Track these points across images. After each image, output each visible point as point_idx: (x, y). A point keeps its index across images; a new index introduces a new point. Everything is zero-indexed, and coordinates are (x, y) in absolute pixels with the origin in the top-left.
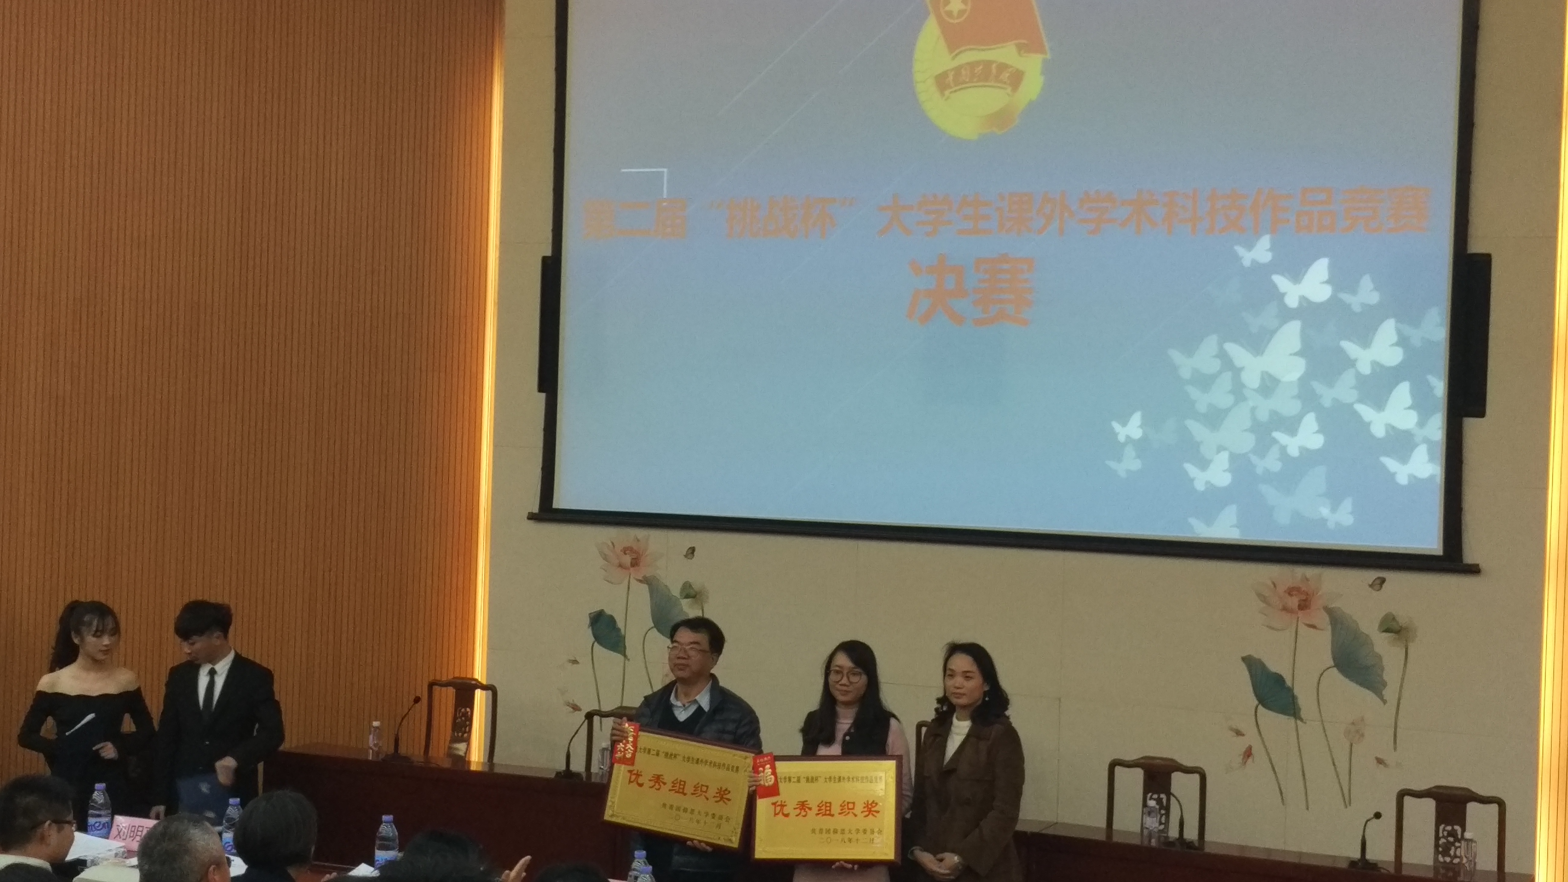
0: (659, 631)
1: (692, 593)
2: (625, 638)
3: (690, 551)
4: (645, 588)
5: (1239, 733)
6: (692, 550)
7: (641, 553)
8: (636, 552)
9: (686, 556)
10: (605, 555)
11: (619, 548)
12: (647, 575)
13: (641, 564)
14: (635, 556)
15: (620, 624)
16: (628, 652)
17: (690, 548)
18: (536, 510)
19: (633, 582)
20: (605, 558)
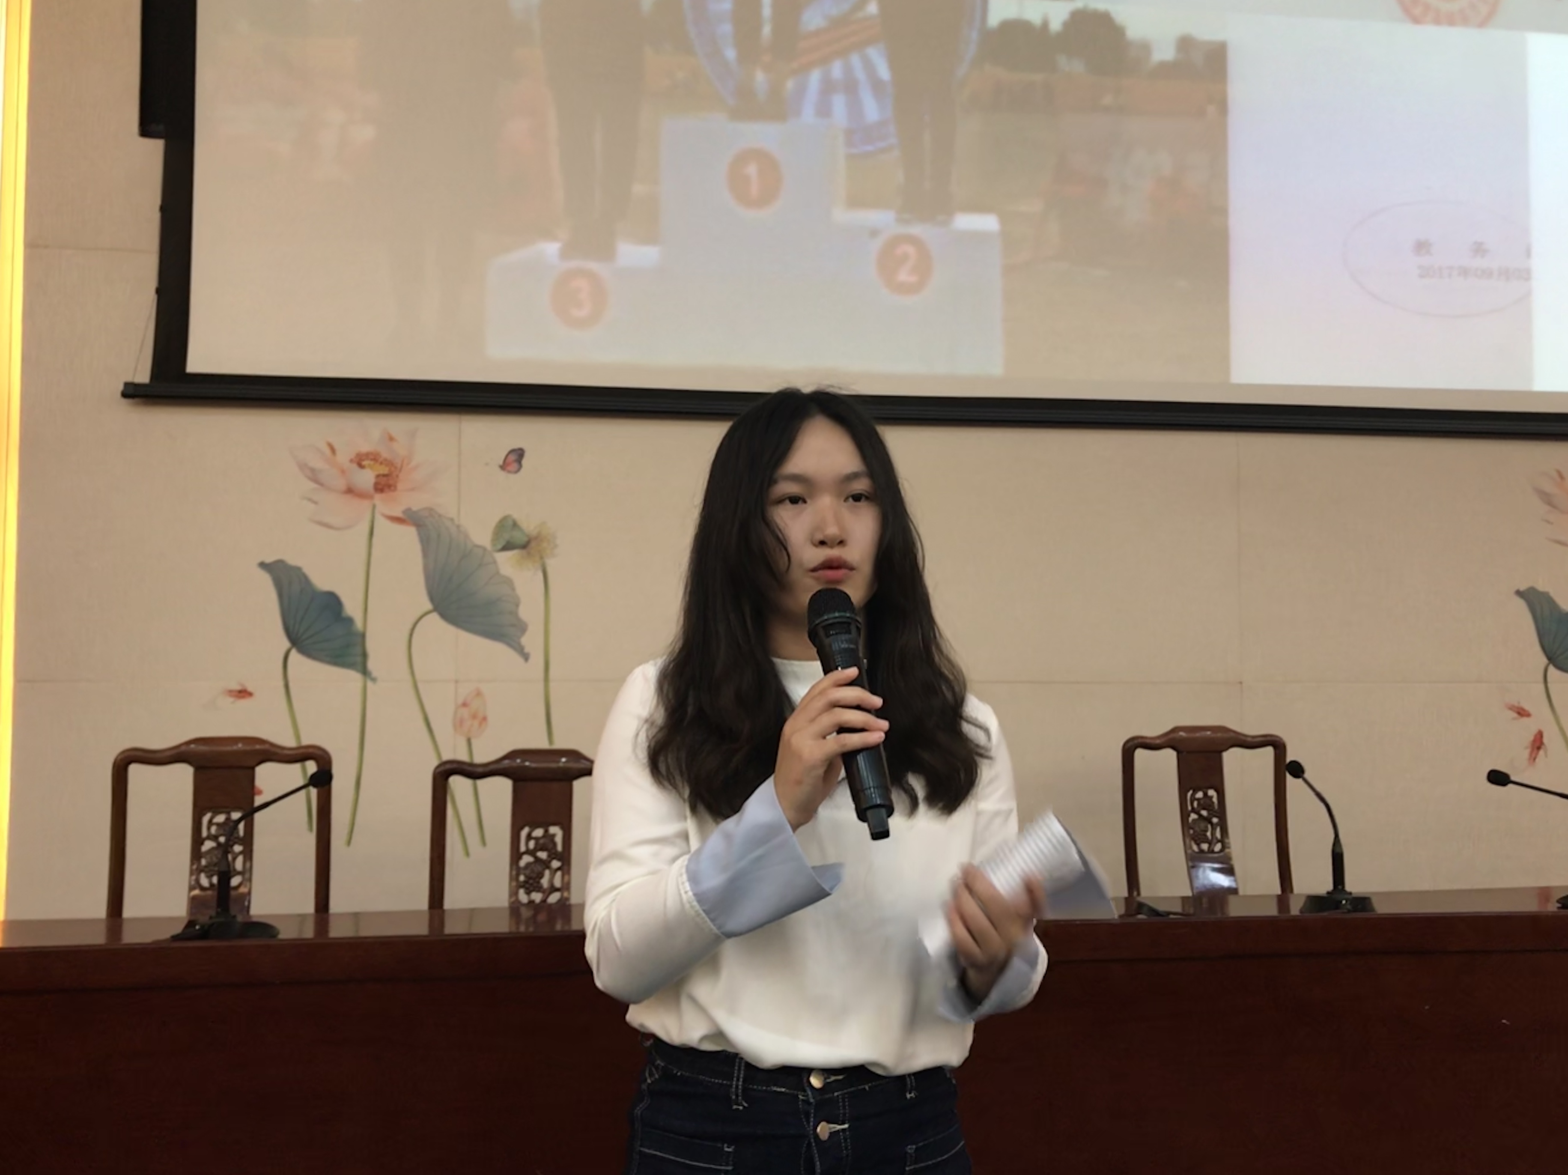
0: (444, 616)
1: (519, 538)
2: (363, 636)
3: (512, 457)
4: (410, 533)
5: (1522, 713)
6: (519, 454)
7: (399, 466)
8: (388, 463)
9: (504, 467)
10: (313, 470)
11: (344, 457)
12: (414, 509)
13: (400, 486)
14: (384, 470)
15: (352, 608)
16: (371, 665)
17: (512, 451)
18: (143, 376)
19: (381, 523)
20: (314, 476)
